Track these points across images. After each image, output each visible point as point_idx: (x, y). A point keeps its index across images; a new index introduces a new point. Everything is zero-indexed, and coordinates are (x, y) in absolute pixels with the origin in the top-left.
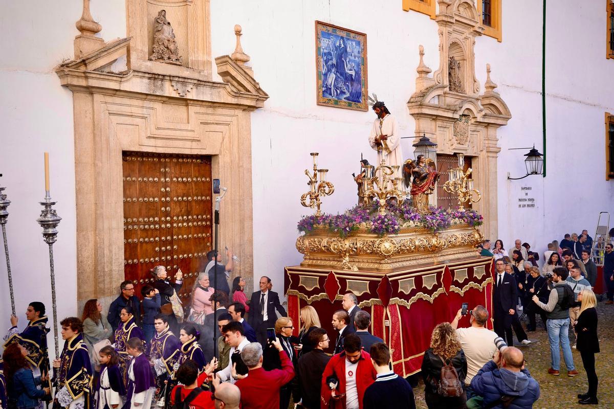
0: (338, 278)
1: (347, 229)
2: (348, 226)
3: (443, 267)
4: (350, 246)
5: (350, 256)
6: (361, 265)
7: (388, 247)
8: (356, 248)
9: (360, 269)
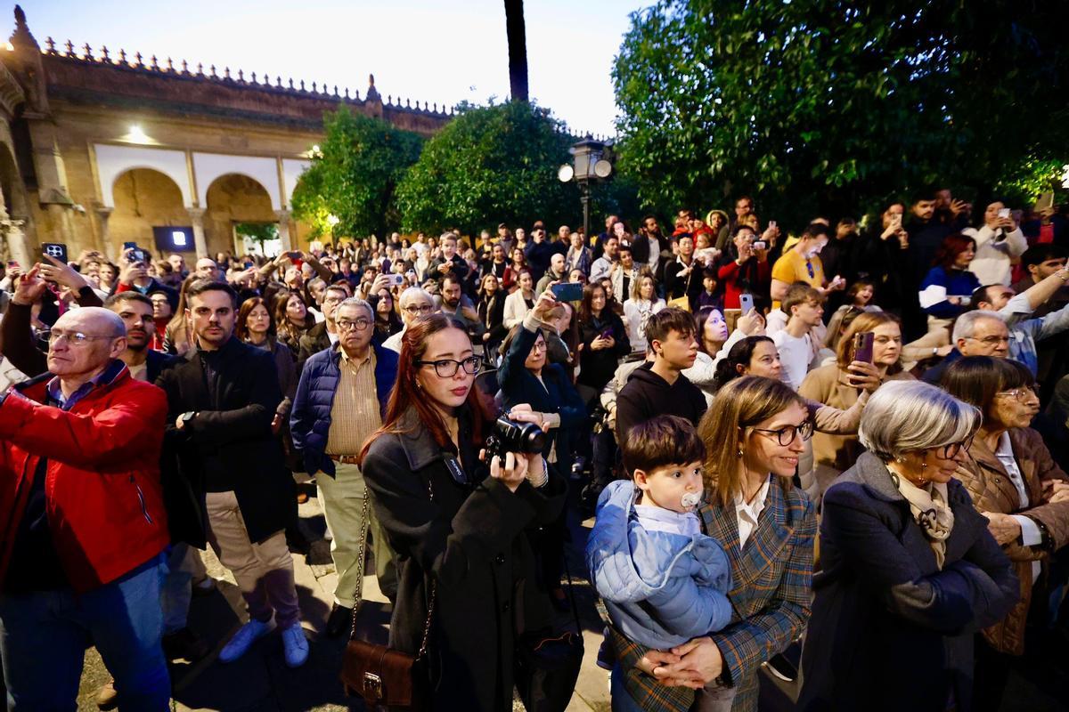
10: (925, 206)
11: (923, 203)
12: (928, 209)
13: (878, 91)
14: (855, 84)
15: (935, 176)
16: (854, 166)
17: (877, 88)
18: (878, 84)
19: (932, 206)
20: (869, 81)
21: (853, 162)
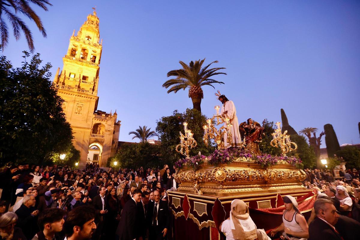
0: (190, 200)
1: (197, 163)
2: (197, 161)
3: (276, 195)
4: (198, 175)
5: (198, 183)
6: (206, 190)
7: (220, 174)
8: (202, 177)
9: (204, 193)
10: (21, 167)
11: (21, 166)
12: (22, 168)
13: (13, 137)
14: (6, 133)
15: (25, 159)
16: (2, 154)
17: (13, 136)
18: (13, 135)
19: (23, 167)
20: (11, 134)
21: (2, 153)
